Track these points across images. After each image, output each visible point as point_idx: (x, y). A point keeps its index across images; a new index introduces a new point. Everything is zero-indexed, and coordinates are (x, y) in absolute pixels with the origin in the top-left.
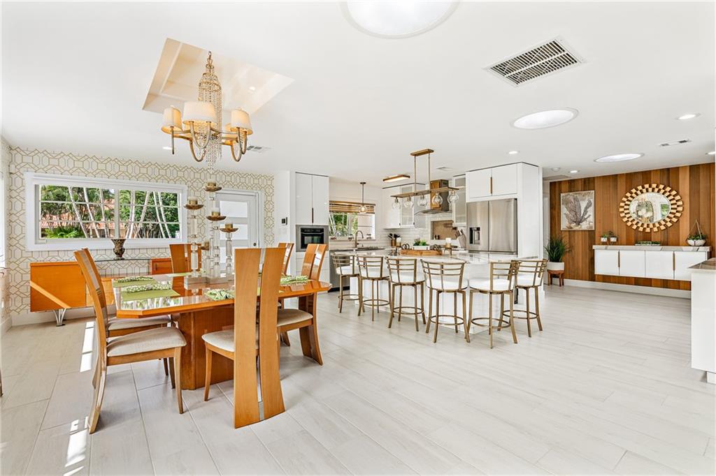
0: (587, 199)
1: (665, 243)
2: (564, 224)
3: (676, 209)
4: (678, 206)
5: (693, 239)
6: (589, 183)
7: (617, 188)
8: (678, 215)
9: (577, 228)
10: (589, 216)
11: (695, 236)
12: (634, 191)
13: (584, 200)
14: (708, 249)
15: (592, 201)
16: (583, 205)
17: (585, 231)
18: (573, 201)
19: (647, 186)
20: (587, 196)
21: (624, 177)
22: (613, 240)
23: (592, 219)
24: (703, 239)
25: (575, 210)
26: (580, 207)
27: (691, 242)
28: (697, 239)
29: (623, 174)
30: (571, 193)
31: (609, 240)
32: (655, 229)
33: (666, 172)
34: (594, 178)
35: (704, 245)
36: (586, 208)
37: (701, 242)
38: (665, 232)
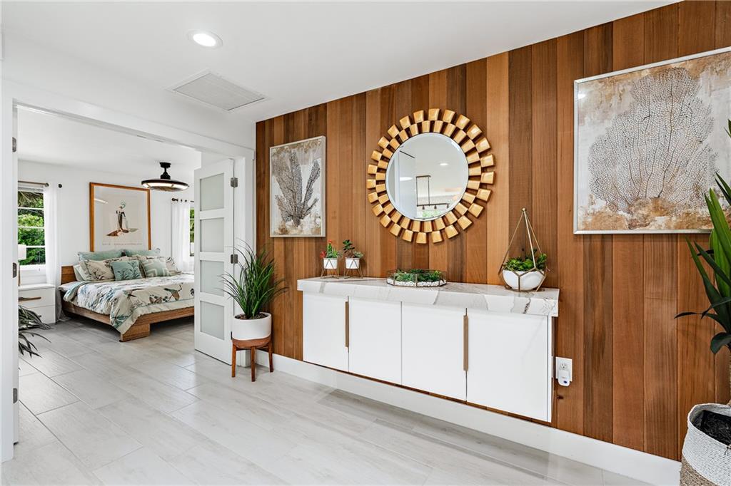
0: (311, 160)
2: (274, 230)
3: (478, 177)
4: (484, 170)
5: (516, 269)
6: (317, 119)
7: (364, 130)
8: (484, 194)
9: (293, 233)
10: (316, 201)
11: (521, 259)
12: (393, 131)
13: (306, 161)
15: (321, 162)
16: (306, 172)
17: (310, 238)
18: (289, 163)
19: (419, 117)
20: (311, 152)
22: (351, 264)
23: (318, 209)
24: (539, 267)
25: (292, 188)
26: (300, 179)
27: (510, 277)
28: (526, 269)
29: (377, 91)
30: (286, 146)
31: (341, 264)
32: (436, 237)
34: (325, 105)
35: (545, 286)
36: (311, 181)
37: (534, 278)
38: (458, 244)
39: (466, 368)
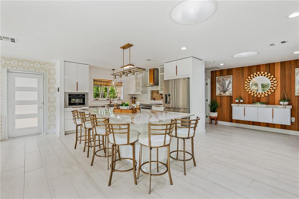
0: (229, 80)
1: (267, 103)
2: (218, 92)
3: (273, 85)
4: (274, 84)
5: (283, 101)
6: (230, 71)
7: (243, 74)
8: (274, 88)
9: (223, 95)
10: (230, 88)
11: (283, 99)
12: (252, 75)
13: (227, 80)
14: (291, 107)
15: (231, 80)
16: (227, 83)
17: (228, 96)
18: (222, 80)
19: (258, 73)
20: (229, 78)
21: (247, 68)
22: (242, 101)
23: (231, 90)
24: (288, 101)
25: (223, 86)
26: (225, 84)
27: (281, 103)
28: (285, 101)
29: (247, 67)
30: (221, 77)
31: (239, 101)
32: (263, 96)
33: (268, 66)
34: (232, 69)
35: (288, 105)
36: (229, 84)
37: (286, 103)
38: (268, 97)
39: (273, 118)
